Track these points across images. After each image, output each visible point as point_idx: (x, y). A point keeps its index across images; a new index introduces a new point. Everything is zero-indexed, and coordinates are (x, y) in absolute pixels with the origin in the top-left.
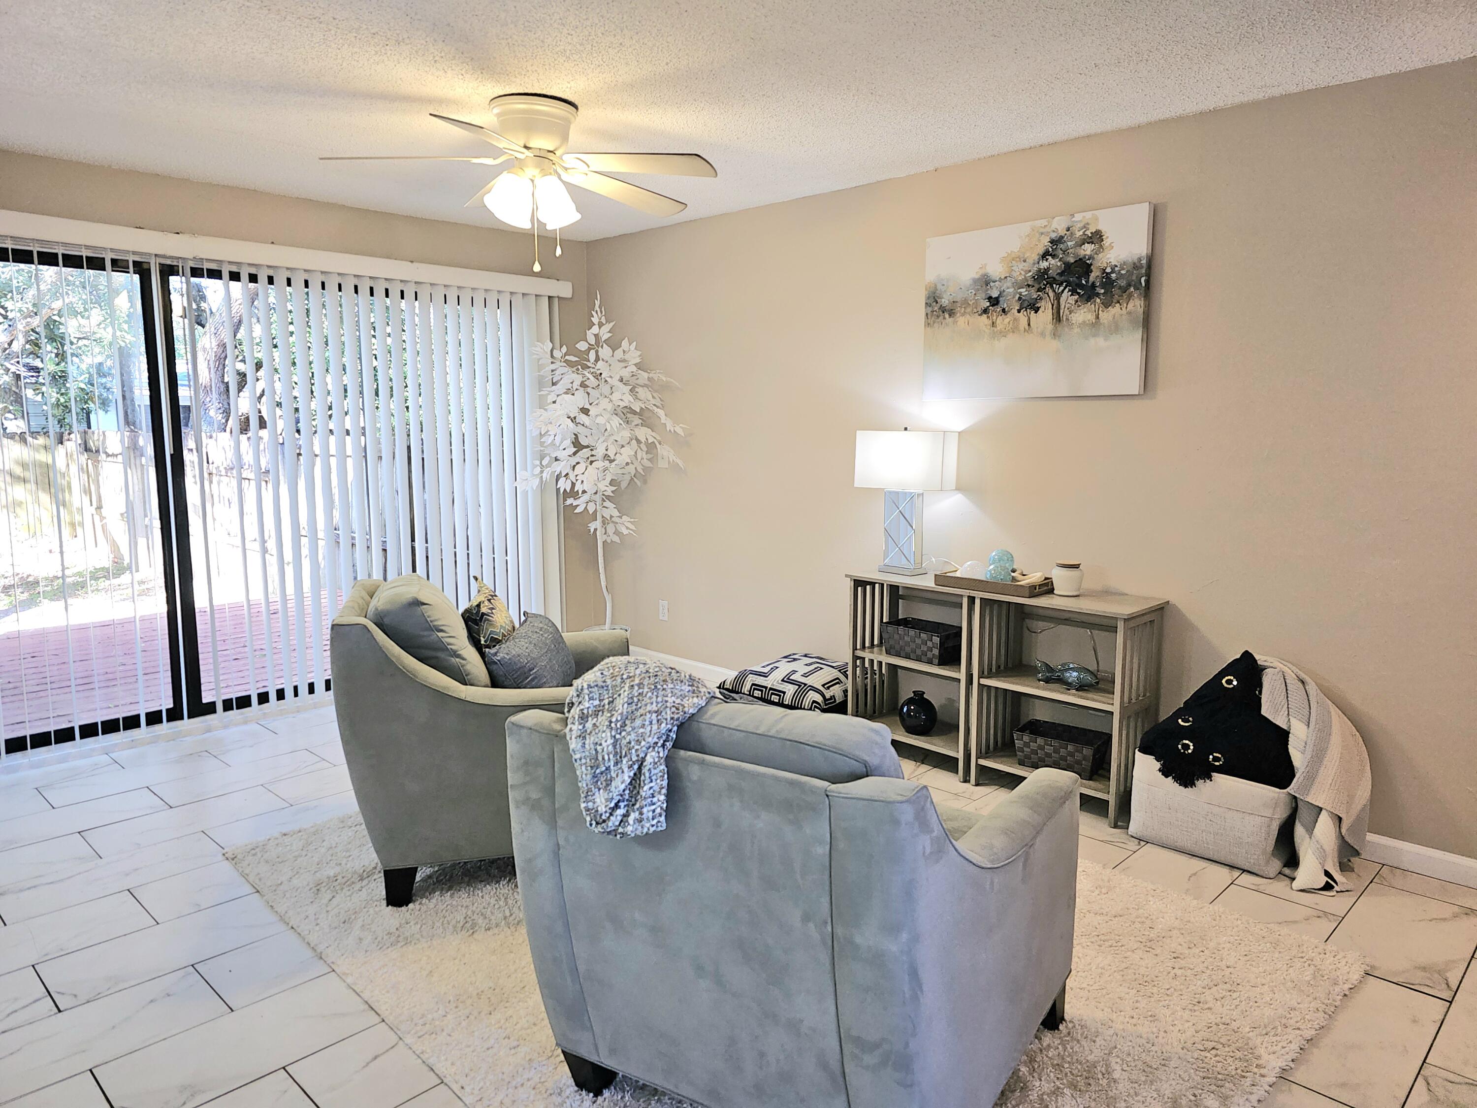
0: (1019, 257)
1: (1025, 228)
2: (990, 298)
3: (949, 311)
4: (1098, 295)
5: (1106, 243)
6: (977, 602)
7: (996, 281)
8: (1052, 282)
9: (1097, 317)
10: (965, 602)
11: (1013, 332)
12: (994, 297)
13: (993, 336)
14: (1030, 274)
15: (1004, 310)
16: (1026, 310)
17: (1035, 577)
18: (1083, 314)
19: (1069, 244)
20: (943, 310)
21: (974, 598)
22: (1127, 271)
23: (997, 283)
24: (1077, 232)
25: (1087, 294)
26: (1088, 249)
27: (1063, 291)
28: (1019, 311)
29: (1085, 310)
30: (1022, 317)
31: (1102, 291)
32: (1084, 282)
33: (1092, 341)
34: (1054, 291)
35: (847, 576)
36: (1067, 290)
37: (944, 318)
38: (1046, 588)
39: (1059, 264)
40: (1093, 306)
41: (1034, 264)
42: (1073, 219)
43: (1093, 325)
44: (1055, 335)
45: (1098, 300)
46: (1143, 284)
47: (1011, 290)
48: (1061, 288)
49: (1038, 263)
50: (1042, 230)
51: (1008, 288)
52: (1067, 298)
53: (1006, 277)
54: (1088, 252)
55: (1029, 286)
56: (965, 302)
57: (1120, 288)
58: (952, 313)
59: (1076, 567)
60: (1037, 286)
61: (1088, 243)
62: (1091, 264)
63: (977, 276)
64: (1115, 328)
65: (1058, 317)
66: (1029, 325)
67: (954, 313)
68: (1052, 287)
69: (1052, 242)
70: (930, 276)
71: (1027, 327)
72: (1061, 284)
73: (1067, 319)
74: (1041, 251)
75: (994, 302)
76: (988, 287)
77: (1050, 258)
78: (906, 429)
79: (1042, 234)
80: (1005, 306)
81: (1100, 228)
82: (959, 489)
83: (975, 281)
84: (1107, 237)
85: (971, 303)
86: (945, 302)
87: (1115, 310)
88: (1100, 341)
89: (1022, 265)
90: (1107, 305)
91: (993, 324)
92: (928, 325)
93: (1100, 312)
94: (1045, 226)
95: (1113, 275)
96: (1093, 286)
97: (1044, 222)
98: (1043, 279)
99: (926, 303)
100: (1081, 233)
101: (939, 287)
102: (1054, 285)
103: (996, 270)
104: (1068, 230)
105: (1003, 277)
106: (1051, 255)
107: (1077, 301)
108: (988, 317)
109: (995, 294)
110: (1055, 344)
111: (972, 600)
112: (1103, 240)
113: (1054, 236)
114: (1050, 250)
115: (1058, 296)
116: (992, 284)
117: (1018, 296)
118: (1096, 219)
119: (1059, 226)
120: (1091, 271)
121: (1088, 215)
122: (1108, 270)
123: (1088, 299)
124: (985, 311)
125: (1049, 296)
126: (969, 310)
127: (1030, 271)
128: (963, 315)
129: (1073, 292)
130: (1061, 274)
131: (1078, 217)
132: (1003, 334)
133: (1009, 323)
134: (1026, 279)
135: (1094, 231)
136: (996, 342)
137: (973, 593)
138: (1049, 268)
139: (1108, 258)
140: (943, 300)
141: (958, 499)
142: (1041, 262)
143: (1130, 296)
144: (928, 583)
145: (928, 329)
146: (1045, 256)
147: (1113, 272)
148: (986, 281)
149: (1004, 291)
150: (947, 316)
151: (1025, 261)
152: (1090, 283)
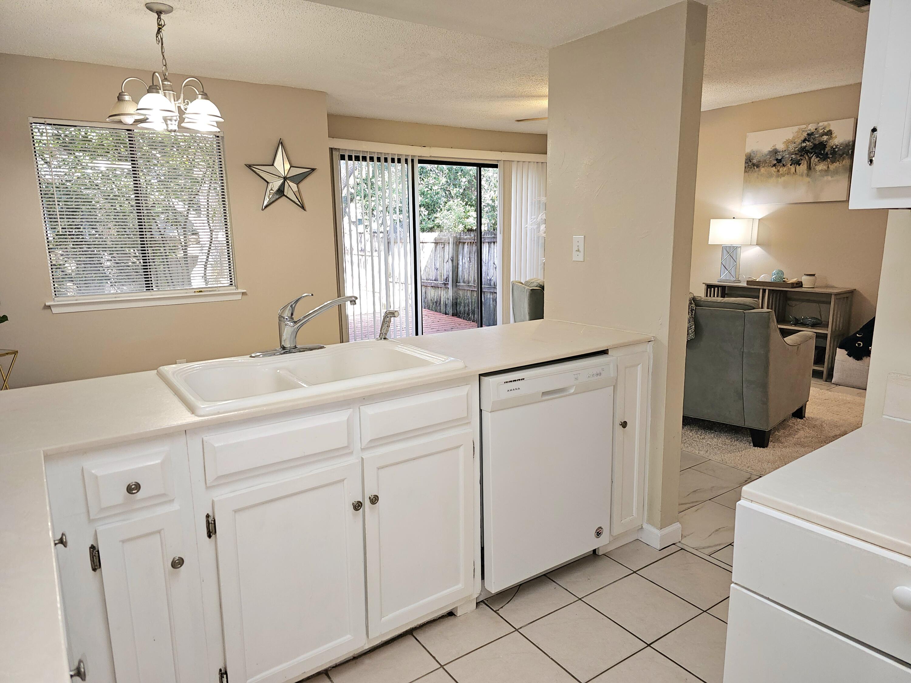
0: (792, 141)
1: (796, 129)
2: (777, 160)
3: (757, 166)
4: (829, 158)
5: (834, 135)
6: (767, 291)
7: (780, 152)
8: (807, 152)
9: (828, 167)
10: (761, 291)
11: (788, 174)
12: (779, 159)
13: (778, 176)
14: (797, 149)
15: (783, 165)
16: (794, 165)
17: (794, 280)
18: (821, 166)
19: (816, 136)
20: (754, 165)
21: (765, 289)
22: (843, 147)
23: (781, 153)
24: (820, 131)
25: (824, 157)
26: (825, 138)
27: (812, 156)
28: (791, 165)
29: (823, 164)
30: (793, 168)
31: (831, 156)
32: (822, 152)
33: (825, 178)
34: (808, 156)
35: (703, 283)
36: (814, 156)
37: (754, 169)
38: (799, 284)
39: (811, 144)
40: (826, 162)
41: (799, 144)
42: (819, 125)
43: (826, 171)
44: (808, 175)
45: (829, 160)
46: (850, 153)
47: (788, 156)
48: (812, 155)
49: (801, 144)
50: (803, 130)
51: (786, 155)
52: (814, 159)
53: (785, 150)
54: (825, 139)
55: (796, 154)
56: (765, 161)
57: (839, 155)
58: (758, 166)
59: (814, 275)
60: (800, 154)
61: (825, 135)
62: (826, 145)
63: (771, 150)
64: (836, 172)
65: (809, 168)
66: (796, 171)
67: (759, 166)
68: (807, 154)
69: (808, 134)
70: (748, 150)
71: (794, 172)
72: (811, 153)
73: (814, 168)
74: (803, 138)
75: (779, 161)
76: (777, 155)
77: (807, 142)
78: (734, 218)
79: (803, 131)
80: (784, 163)
81: (831, 129)
82: (757, 244)
83: (770, 152)
84: (834, 133)
85: (767, 162)
86: (755, 161)
87: (836, 164)
88: (829, 178)
89: (793, 145)
90: (833, 162)
91: (778, 171)
92: (745, 172)
93: (830, 165)
94: (805, 128)
95: (837, 149)
96: (827, 154)
97: (804, 126)
98: (803, 151)
99: (745, 162)
100: (822, 131)
101: (752, 155)
102: (808, 154)
103: (780, 147)
104: (816, 129)
105: (784, 150)
106: (807, 140)
107: (819, 161)
108: (776, 168)
109: (780, 158)
110: (808, 179)
111: (764, 291)
112: (832, 134)
113: (809, 132)
114: (807, 138)
115: (810, 158)
116: (778, 153)
117: (791, 158)
118: (829, 125)
119: (811, 128)
120: (826, 147)
121: (826, 123)
122: (834, 147)
123: (824, 160)
124: (775, 165)
125: (806, 159)
126: (767, 165)
127: (797, 147)
128: (763, 167)
129: (817, 157)
130: (812, 149)
131: (821, 124)
132: (783, 175)
133: (786, 170)
134: (795, 151)
135: (828, 130)
136: (779, 179)
137: (765, 288)
138: (806, 146)
139: (834, 142)
140: (754, 161)
141: (758, 249)
142: (802, 144)
143: (844, 158)
144: (744, 284)
145: (746, 174)
146: (804, 141)
147: (836, 148)
148: (775, 152)
149: (784, 156)
150: (755, 167)
151: (795, 143)
152: (825, 153)
